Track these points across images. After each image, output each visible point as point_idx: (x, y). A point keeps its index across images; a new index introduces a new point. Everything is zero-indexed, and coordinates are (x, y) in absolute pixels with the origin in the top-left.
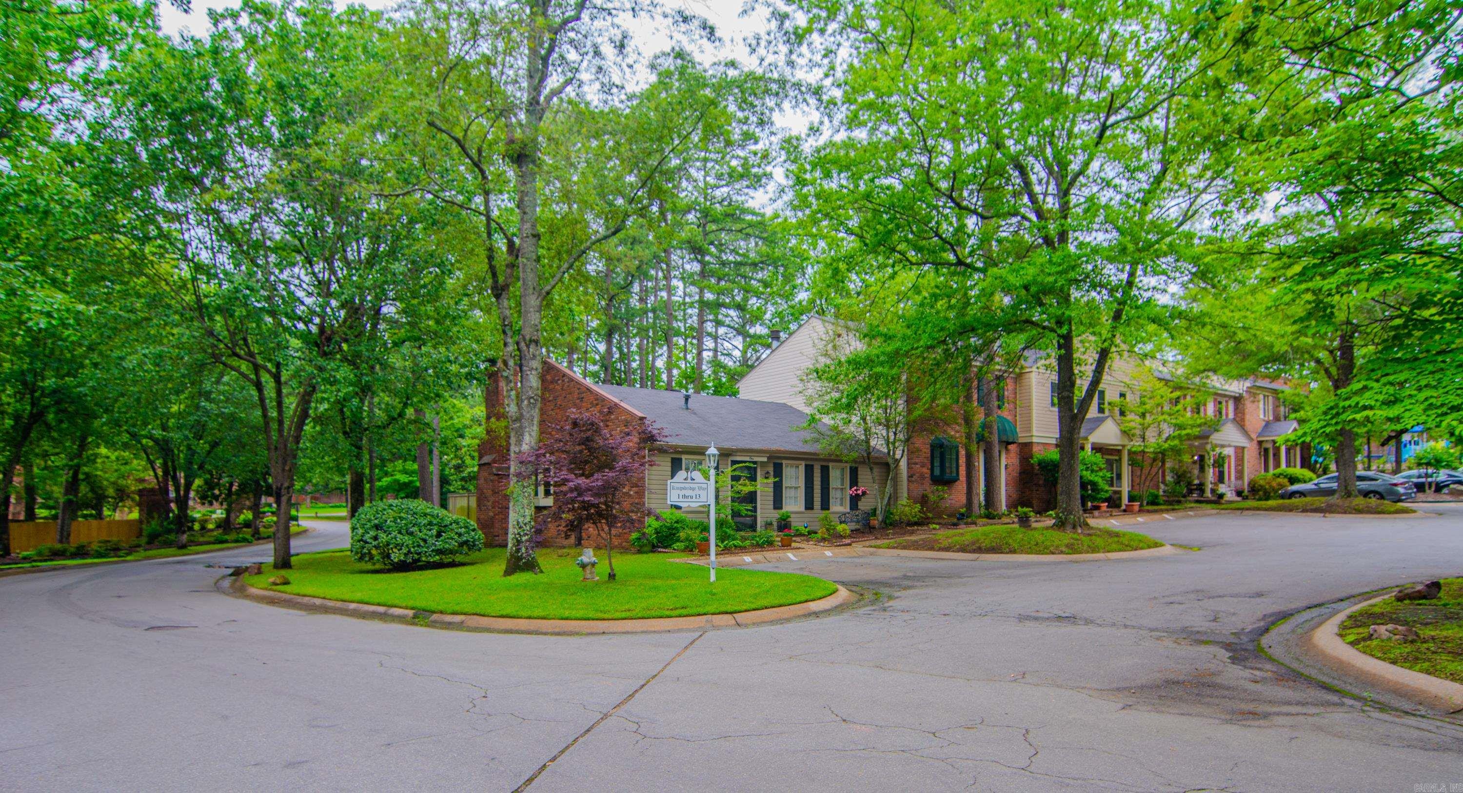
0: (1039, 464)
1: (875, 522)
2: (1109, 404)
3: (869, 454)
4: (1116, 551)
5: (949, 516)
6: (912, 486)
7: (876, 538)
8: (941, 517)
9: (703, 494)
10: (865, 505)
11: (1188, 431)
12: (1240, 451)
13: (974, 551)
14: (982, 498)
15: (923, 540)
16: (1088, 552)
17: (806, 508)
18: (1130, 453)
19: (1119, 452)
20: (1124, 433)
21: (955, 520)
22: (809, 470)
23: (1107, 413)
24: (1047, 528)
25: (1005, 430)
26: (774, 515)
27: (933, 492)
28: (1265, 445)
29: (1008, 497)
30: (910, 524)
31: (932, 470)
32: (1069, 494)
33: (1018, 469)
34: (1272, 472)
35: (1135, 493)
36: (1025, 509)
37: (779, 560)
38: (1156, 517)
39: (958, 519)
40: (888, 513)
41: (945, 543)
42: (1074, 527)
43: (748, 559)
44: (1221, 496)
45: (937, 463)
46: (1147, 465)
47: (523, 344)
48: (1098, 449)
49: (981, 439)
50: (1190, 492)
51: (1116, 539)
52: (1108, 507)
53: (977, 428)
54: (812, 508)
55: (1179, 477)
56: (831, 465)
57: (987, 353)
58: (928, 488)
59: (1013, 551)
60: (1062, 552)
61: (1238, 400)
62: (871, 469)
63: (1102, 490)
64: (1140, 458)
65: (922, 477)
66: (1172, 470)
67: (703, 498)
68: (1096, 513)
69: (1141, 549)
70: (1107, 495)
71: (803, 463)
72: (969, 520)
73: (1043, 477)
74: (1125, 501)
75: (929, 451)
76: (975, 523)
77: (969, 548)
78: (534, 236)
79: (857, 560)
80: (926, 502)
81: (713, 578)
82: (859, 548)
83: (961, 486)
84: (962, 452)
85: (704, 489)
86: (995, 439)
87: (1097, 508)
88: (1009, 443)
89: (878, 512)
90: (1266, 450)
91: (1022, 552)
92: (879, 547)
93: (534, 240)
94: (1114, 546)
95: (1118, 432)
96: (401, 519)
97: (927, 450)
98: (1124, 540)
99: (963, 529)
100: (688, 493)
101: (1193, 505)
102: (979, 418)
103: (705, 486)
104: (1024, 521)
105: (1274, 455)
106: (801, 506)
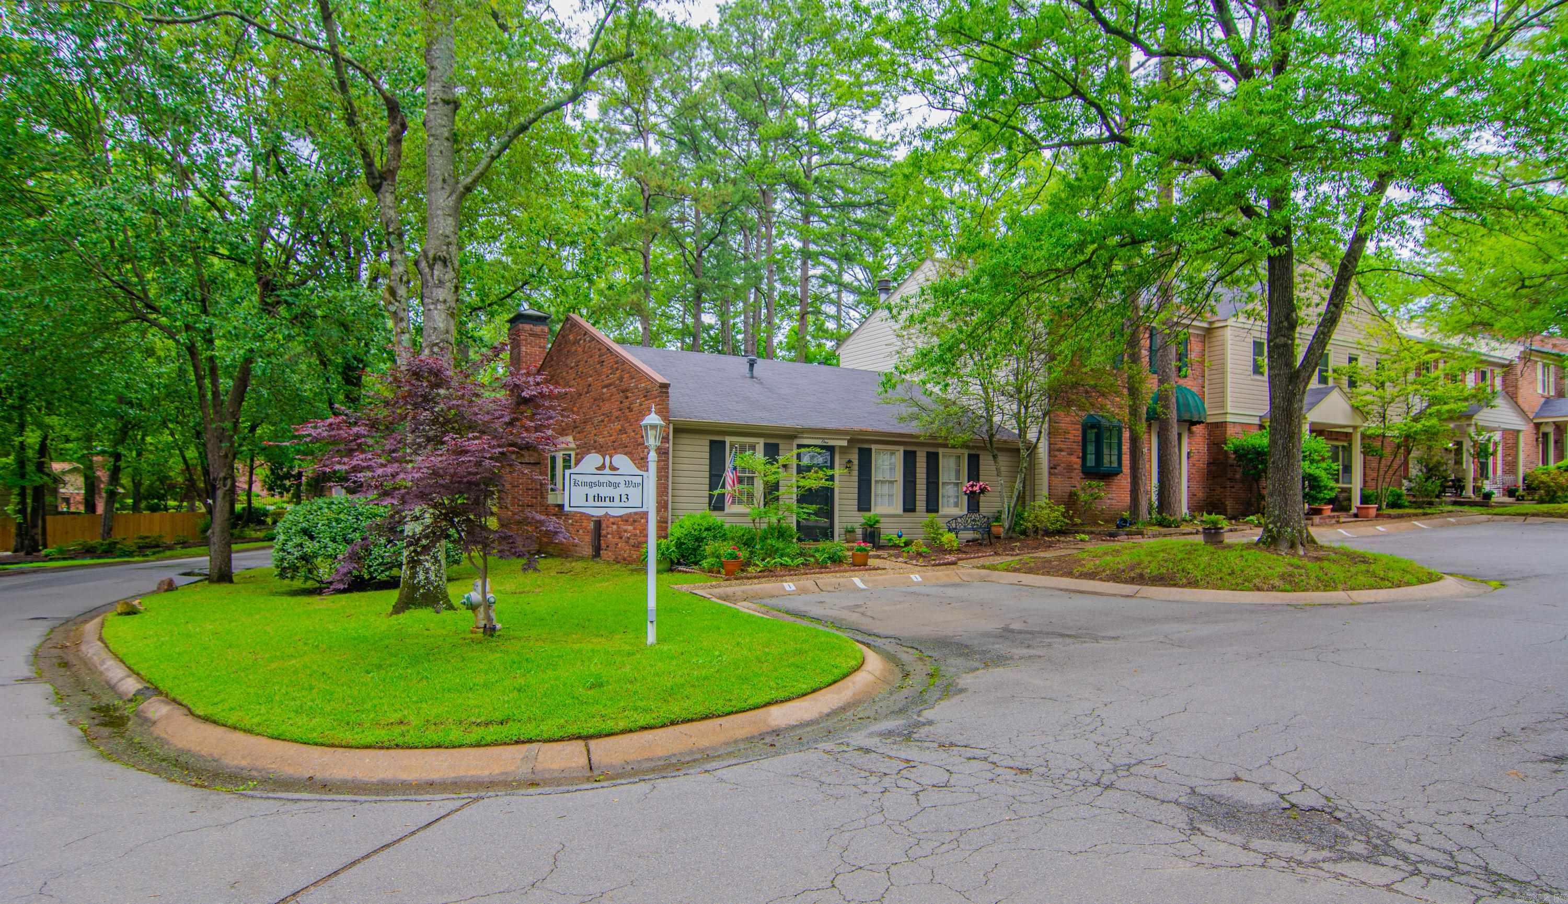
0: (1235, 452)
1: (1000, 529)
2: (1334, 371)
3: (991, 436)
4: (1364, 587)
5: (1106, 521)
6: (1057, 481)
7: (996, 554)
8: (1096, 524)
9: (634, 493)
10: (988, 506)
11: (1452, 406)
12: (1512, 436)
13: (1132, 581)
14: (1154, 498)
15: (1059, 558)
16: (1317, 589)
17: (905, 510)
18: (1364, 437)
19: (1348, 436)
20: (1355, 409)
21: (1113, 528)
22: (910, 459)
23: (1331, 383)
24: (1249, 546)
25: (1187, 405)
26: (857, 520)
27: (1084, 489)
28: (1544, 429)
29: (1191, 496)
30: (1047, 533)
31: (1084, 459)
32: (1284, 494)
33: (1205, 458)
34: (1552, 466)
35: (1369, 492)
36: (1214, 517)
37: (838, 587)
38: (1403, 525)
39: (1118, 527)
40: (1018, 517)
41: (1089, 566)
42: (1293, 546)
43: (789, 586)
44: (1487, 496)
45: (1091, 448)
46: (1387, 452)
47: (423, 264)
48: (1318, 431)
49: (1152, 417)
50: (1444, 489)
51: (1363, 567)
52: (1333, 510)
53: (1146, 403)
54: (914, 510)
55: (1429, 470)
56: (941, 451)
57: (1158, 283)
58: (1079, 484)
59: (1193, 583)
60: (1273, 588)
61: (1508, 368)
62: (995, 457)
63: (1326, 487)
64: (1378, 444)
65: (1070, 468)
66: (1420, 461)
67: (635, 501)
68: (1316, 519)
69: (1408, 584)
70: (1333, 494)
71: (901, 449)
72: (1134, 528)
73: (1240, 471)
74: (1356, 501)
75: (1079, 433)
76: (1141, 533)
77: (1124, 576)
78: (446, 102)
79: (950, 592)
80: (1075, 503)
81: (651, 638)
82: (966, 570)
83: (1124, 480)
84: (1126, 435)
85: (635, 485)
86: (1173, 415)
87: (1318, 512)
88: (1193, 423)
89: (1004, 516)
90: (1545, 435)
91: (1209, 585)
92: (993, 568)
93: (447, 109)
94: (1361, 579)
95: (1348, 408)
96: (338, 521)
97: (1075, 434)
98: (1377, 568)
99: (1123, 543)
100: (605, 491)
101: (1450, 508)
102: (1150, 385)
103: (638, 480)
104: (1213, 534)
105: (1556, 442)
106: (897, 507)
